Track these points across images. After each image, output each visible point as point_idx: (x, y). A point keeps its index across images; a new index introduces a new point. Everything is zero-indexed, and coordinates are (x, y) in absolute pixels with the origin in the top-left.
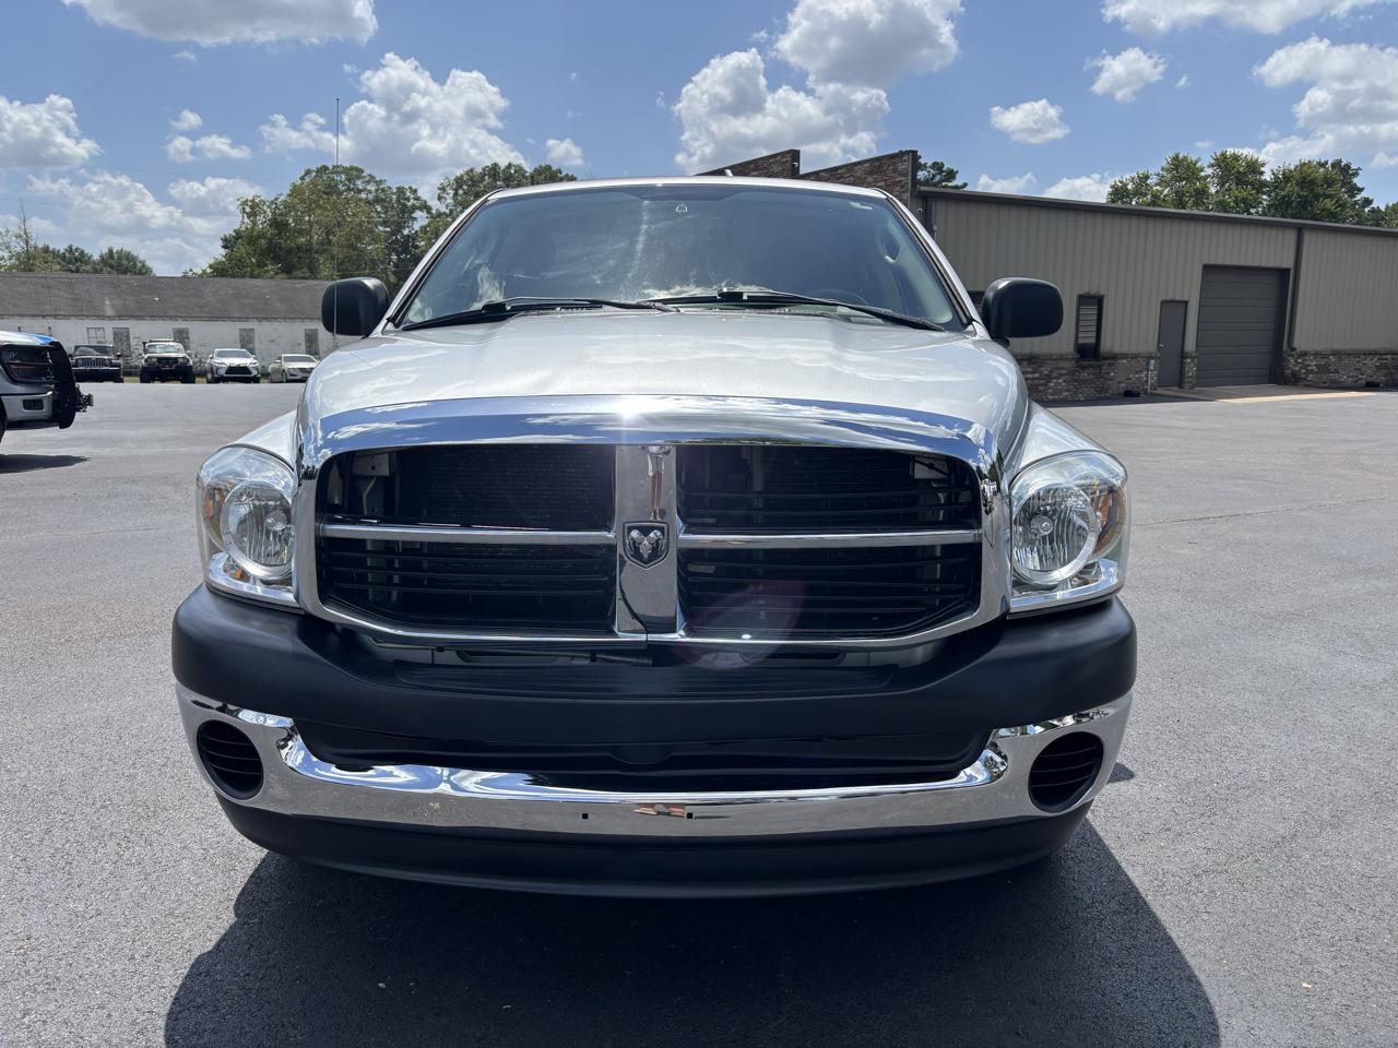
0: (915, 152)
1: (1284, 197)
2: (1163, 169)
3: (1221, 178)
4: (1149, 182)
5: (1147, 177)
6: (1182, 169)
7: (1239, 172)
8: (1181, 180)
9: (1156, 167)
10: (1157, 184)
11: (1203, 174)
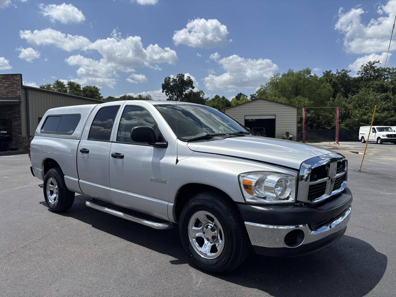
0: (21, 75)
1: (86, 95)
2: (54, 84)
3: (70, 88)
4: (51, 87)
5: (50, 85)
6: (59, 84)
7: (75, 87)
8: (59, 87)
9: (52, 83)
10: (53, 88)
11: (65, 86)
